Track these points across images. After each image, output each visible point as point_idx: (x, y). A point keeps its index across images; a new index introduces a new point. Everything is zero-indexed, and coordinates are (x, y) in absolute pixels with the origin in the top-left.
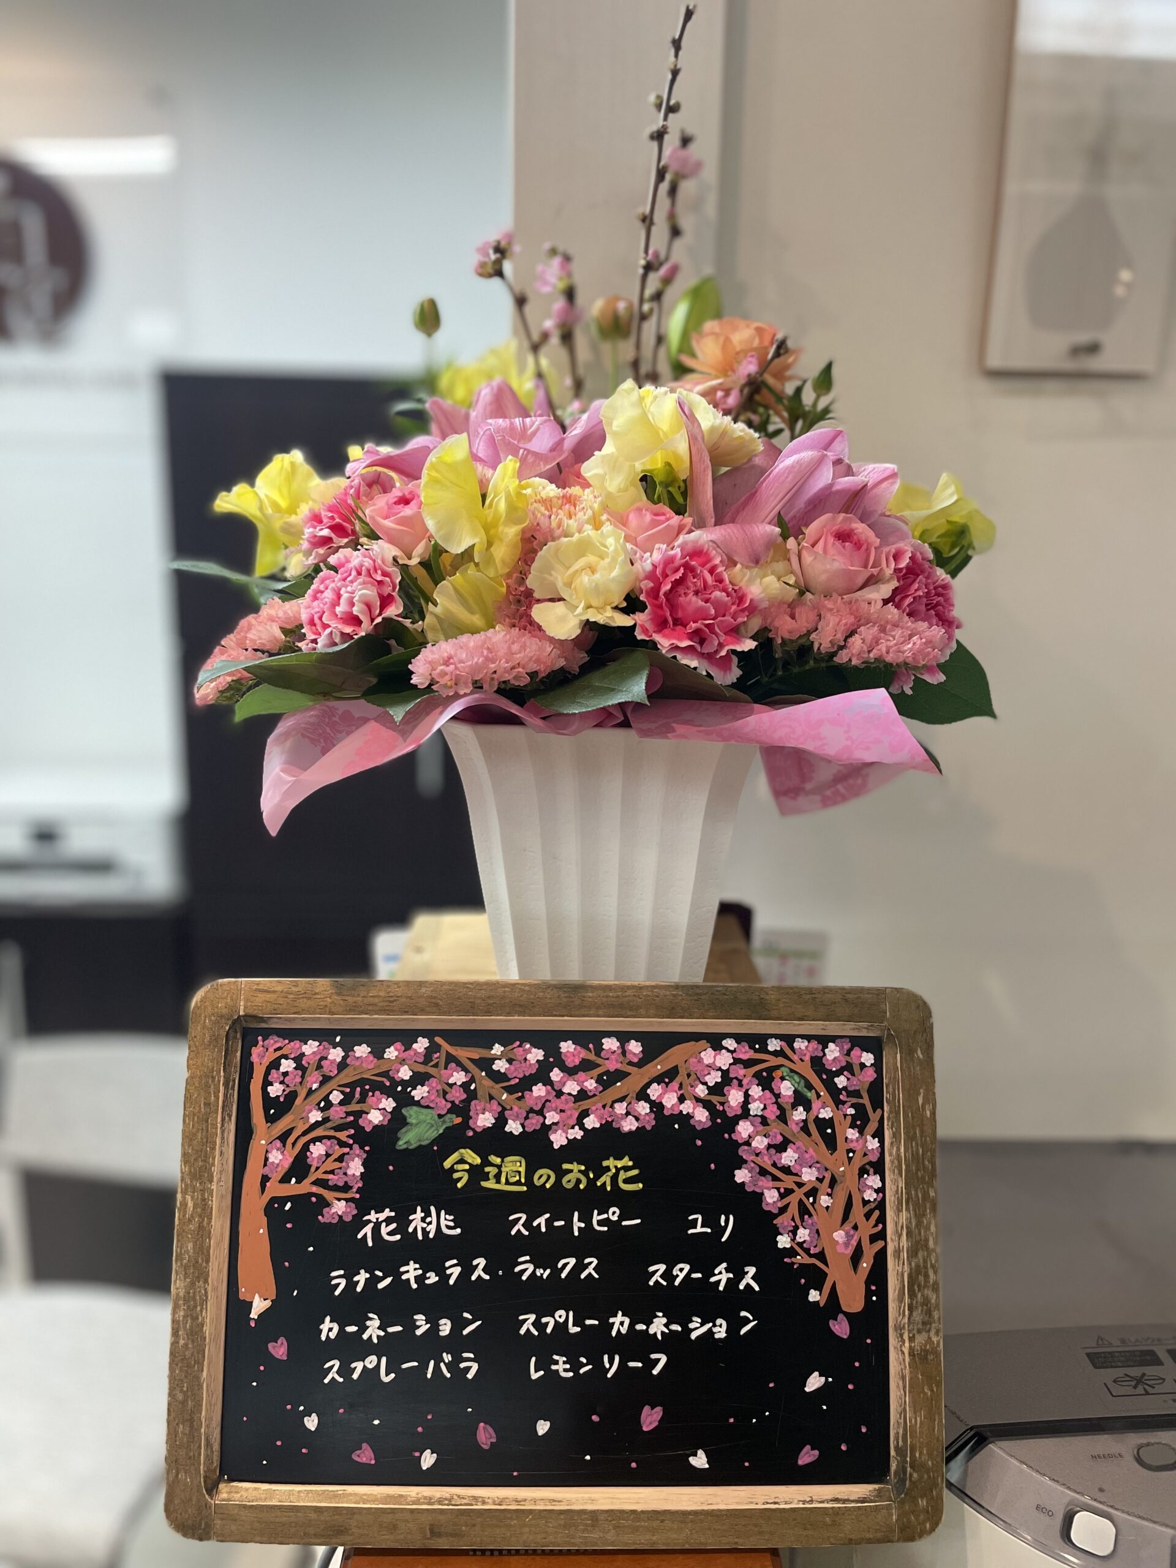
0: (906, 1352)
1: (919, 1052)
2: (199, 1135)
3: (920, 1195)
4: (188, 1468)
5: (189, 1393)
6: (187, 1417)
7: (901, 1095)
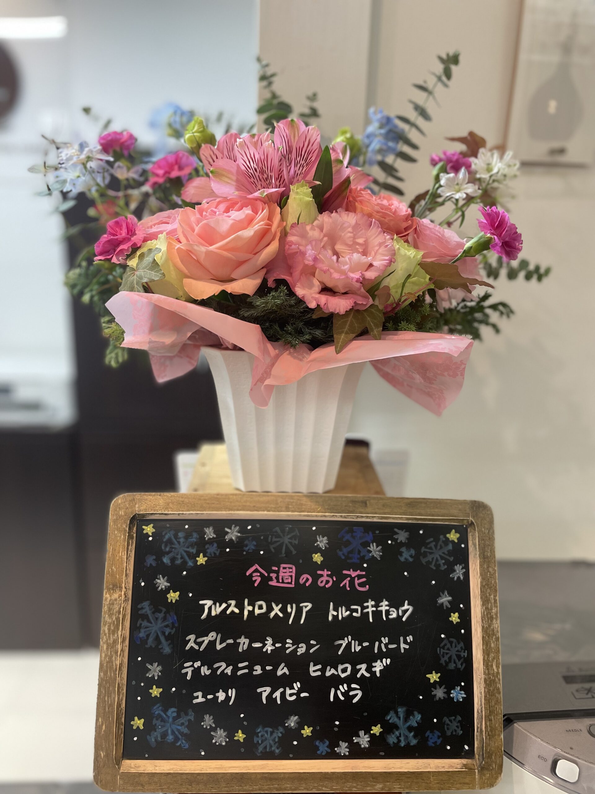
0: (124, 589)
1: (102, 755)
2: (493, 704)
3: (109, 673)
4: (484, 535)
5: (486, 571)
6: (486, 560)
7: (115, 730)
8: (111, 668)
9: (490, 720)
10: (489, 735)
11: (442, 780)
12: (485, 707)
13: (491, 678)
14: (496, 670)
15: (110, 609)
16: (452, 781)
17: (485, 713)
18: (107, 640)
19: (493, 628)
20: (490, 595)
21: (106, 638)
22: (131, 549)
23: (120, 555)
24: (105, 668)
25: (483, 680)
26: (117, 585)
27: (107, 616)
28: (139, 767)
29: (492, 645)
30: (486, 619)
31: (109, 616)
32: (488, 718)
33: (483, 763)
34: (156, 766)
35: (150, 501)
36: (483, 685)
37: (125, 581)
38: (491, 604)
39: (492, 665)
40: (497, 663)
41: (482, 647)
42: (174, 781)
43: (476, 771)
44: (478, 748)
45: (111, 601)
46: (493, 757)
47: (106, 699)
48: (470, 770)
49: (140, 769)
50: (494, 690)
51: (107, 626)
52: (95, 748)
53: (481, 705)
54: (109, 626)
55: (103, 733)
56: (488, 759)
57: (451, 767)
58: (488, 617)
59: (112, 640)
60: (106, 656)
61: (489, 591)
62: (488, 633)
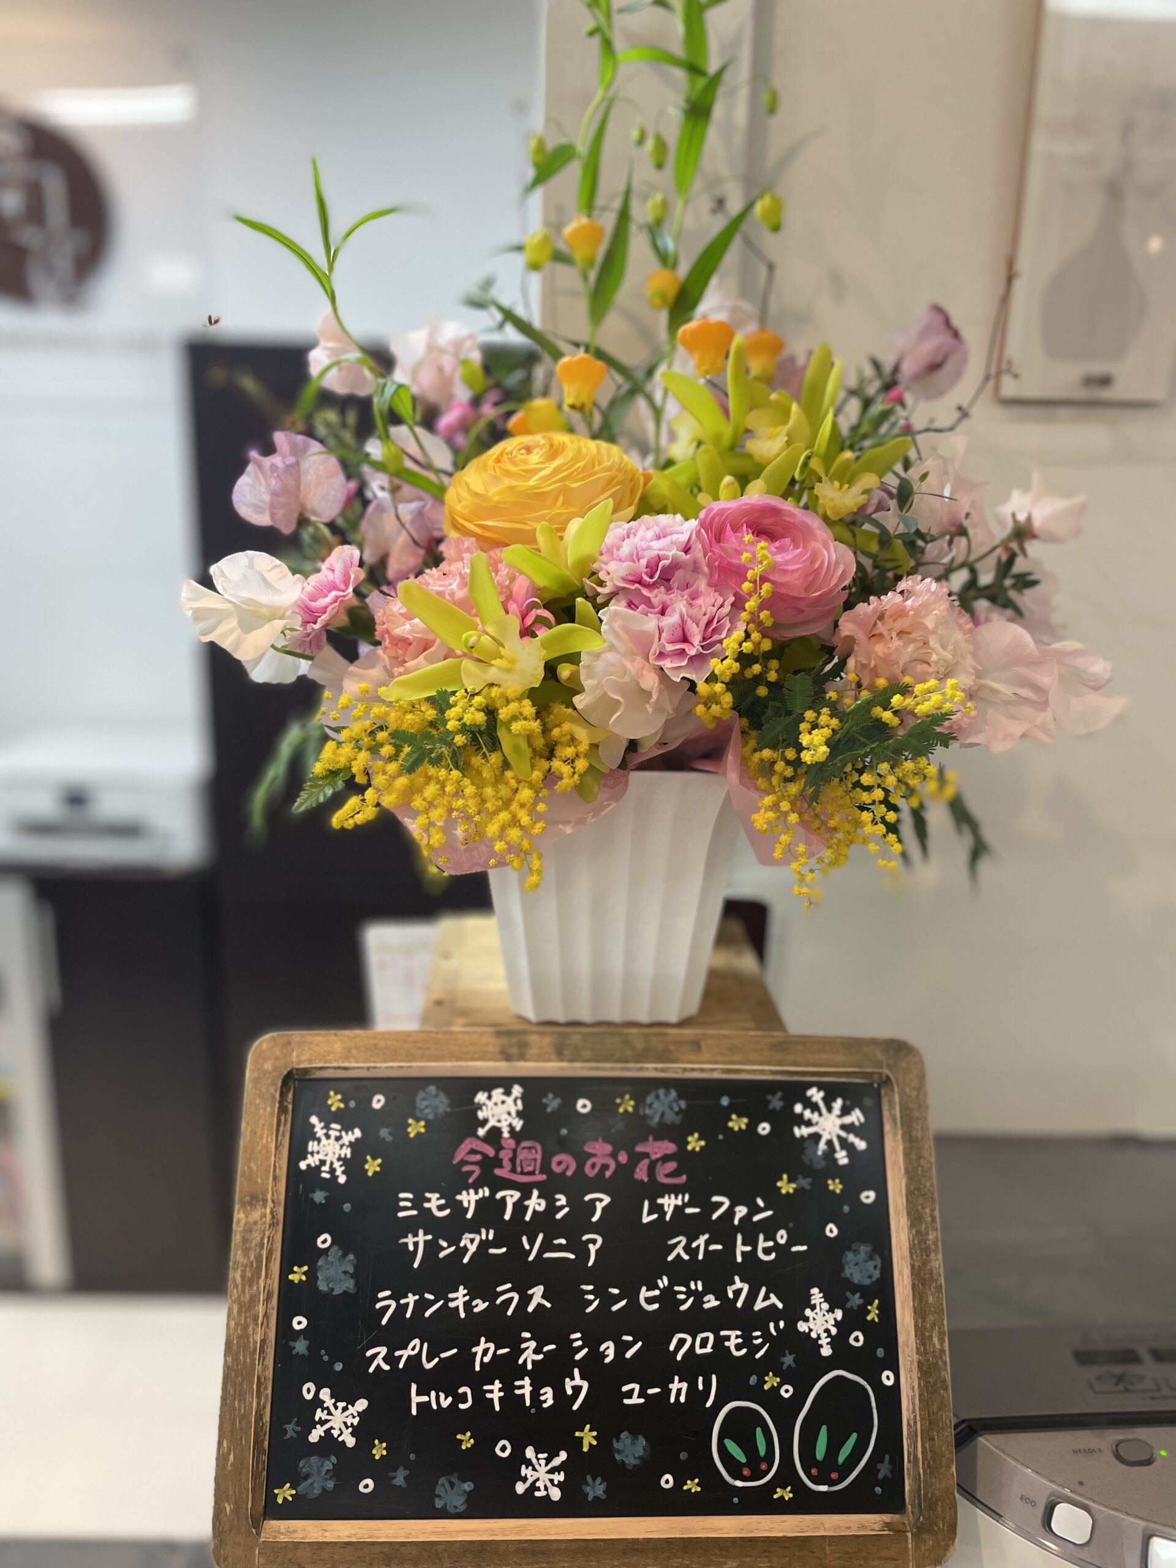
0: (270, 1204)
1: (228, 1510)
2: (935, 1408)
3: (241, 1357)
4: (910, 1099)
5: (915, 1165)
8: (246, 1347)
9: (932, 1439)
10: (929, 1467)
11: (847, 1553)
12: (920, 1415)
13: (929, 1360)
14: (938, 1346)
15: (245, 1240)
16: (864, 1554)
17: (921, 1425)
18: (239, 1297)
19: (932, 1270)
20: (923, 1208)
21: (238, 1293)
22: (283, 1132)
23: (264, 1141)
24: (235, 1348)
25: (915, 1364)
26: (257, 1197)
27: (239, 1252)
28: (295, 1531)
29: (931, 1299)
30: (918, 1251)
31: (243, 1252)
32: (927, 1436)
33: (921, 1519)
34: (325, 1530)
35: (318, 1045)
36: (915, 1374)
37: (272, 1189)
38: (926, 1224)
39: (932, 1336)
40: (939, 1332)
41: (912, 1303)
42: (359, 1557)
43: (909, 1535)
44: (910, 1492)
45: (248, 1226)
46: (939, 1509)
47: (236, 1405)
48: (898, 1532)
49: (297, 1535)
50: (936, 1383)
51: (239, 1271)
52: (215, 1495)
53: (914, 1411)
54: (244, 1271)
55: (229, 1468)
56: (929, 1512)
57: (863, 1527)
58: (920, 1248)
59: (248, 1296)
60: (237, 1324)
61: (921, 1201)
62: (921, 1277)
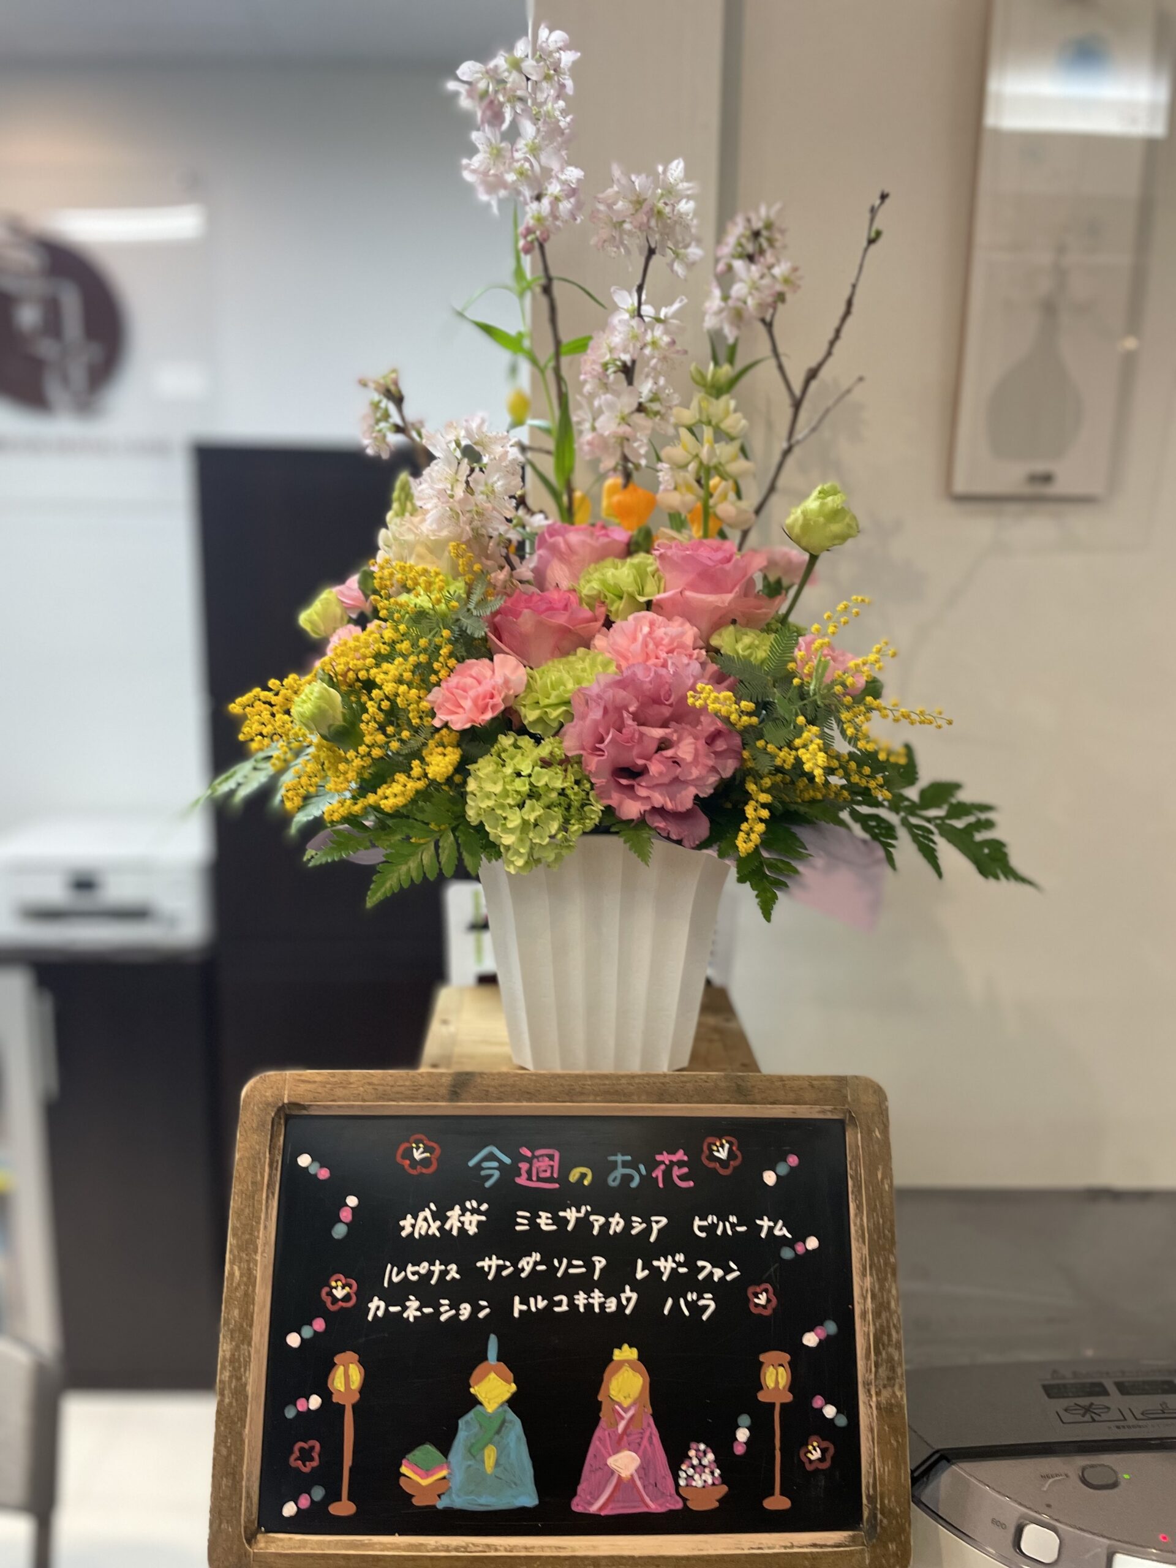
0: (873, 1404)
1: (877, 1132)
2: (247, 1211)
3: (882, 1261)
4: (229, 1518)
5: (233, 1448)
6: (230, 1471)
8: (879, 1270)
9: (252, 1183)
11: (344, 1088)
12: (261, 1204)
13: (247, 1255)
14: (236, 1268)
15: (893, 1369)
18: (891, 1316)
19: (232, 1341)
20: (230, 1404)
22: (868, 1476)
23: (886, 1468)
25: (260, 1250)
26: (886, 1412)
27: (896, 1358)
29: (236, 1312)
30: (242, 1359)
31: (893, 1359)
33: (273, 1114)
36: (260, 1240)
37: (873, 1420)
39: (241, 1277)
40: (232, 1280)
41: (254, 1309)
43: (286, 1102)
44: (280, 1135)
45: (892, 1383)
46: (256, 1122)
47: (881, 1221)
48: (295, 1104)
51: (894, 1341)
52: (889, 1145)
54: (890, 1339)
55: (880, 1167)
58: (240, 1363)
61: (232, 1412)
62: (242, 1334)
